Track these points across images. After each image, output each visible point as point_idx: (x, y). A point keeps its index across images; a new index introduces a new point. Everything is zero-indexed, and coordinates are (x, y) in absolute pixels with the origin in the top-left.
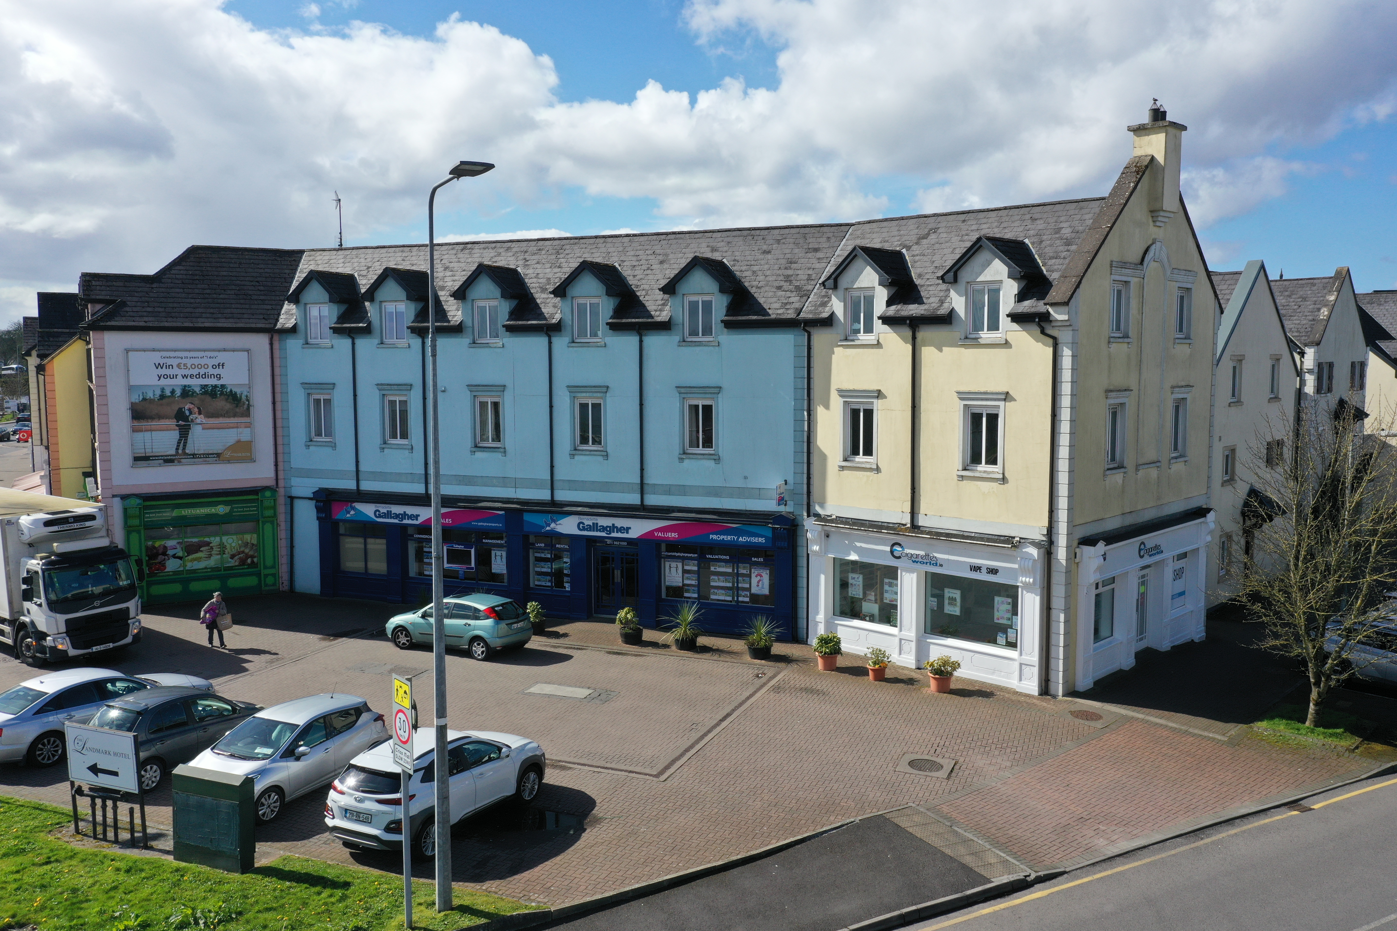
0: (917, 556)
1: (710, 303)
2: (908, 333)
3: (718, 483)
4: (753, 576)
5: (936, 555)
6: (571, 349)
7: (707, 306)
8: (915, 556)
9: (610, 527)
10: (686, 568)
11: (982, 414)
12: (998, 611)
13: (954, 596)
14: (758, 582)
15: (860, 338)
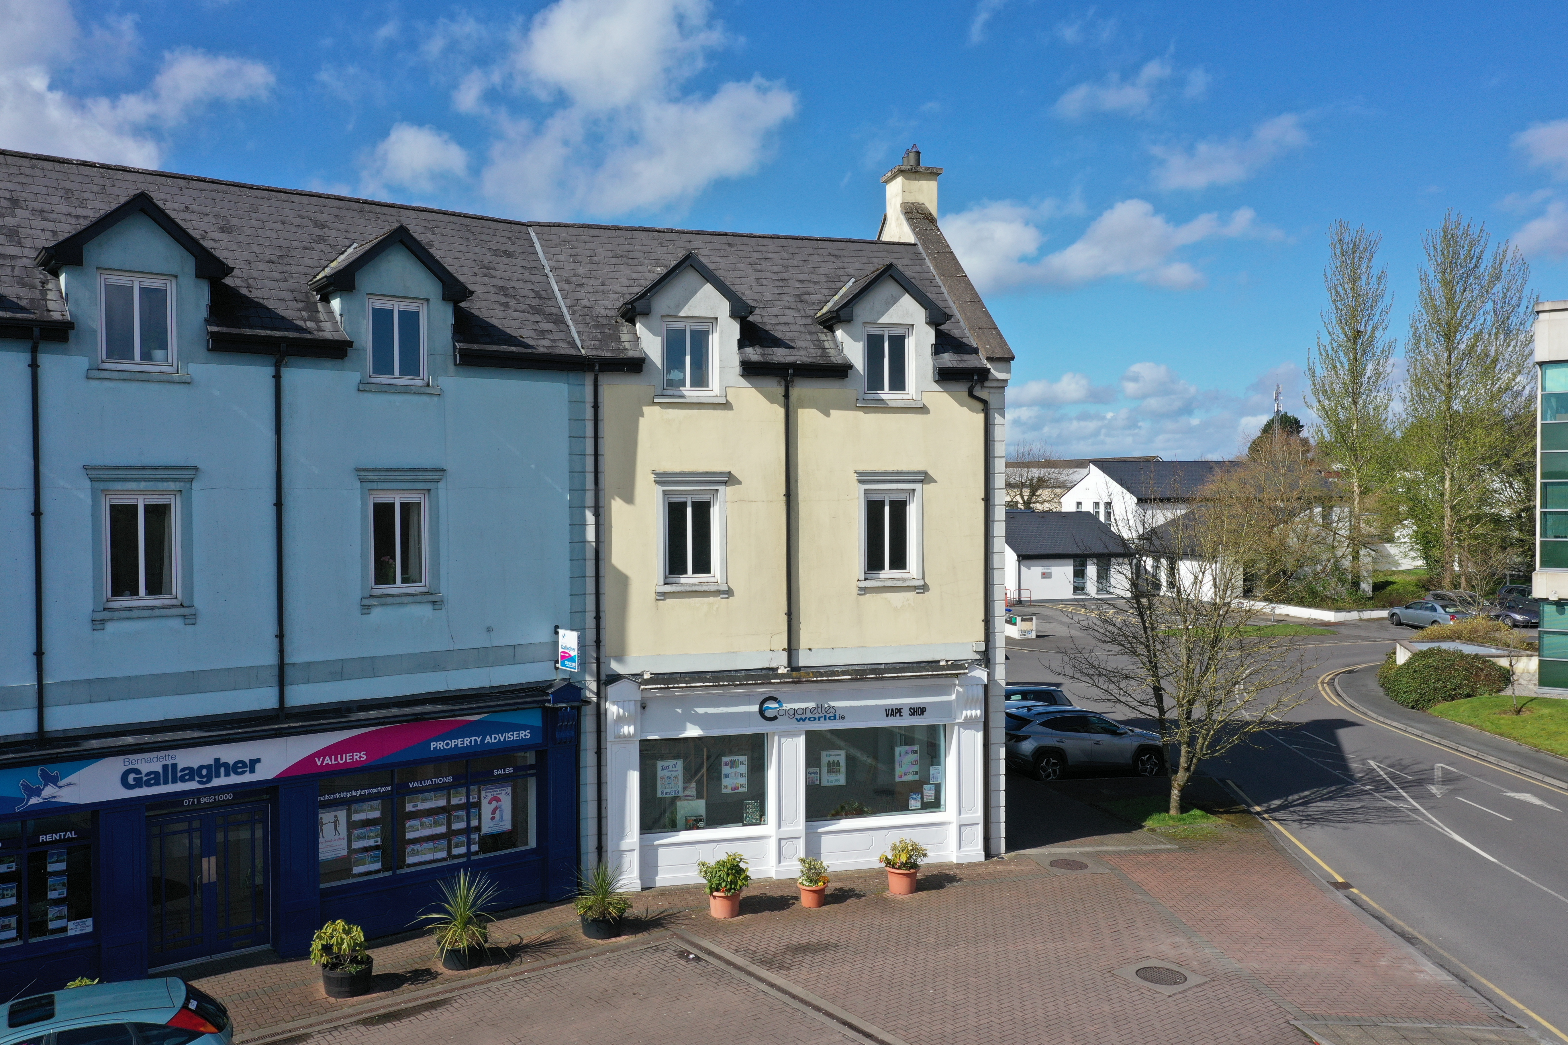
0: (804, 710)
1: (415, 315)
2: (778, 390)
3: (438, 644)
4: (484, 803)
5: (833, 704)
6: (94, 383)
7: (410, 320)
8: (800, 712)
9: (208, 767)
10: (357, 817)
11: (884, 502)
12: (900, 765)
13: (836, 759)
14: (494, 812)
15: (686, 393)
